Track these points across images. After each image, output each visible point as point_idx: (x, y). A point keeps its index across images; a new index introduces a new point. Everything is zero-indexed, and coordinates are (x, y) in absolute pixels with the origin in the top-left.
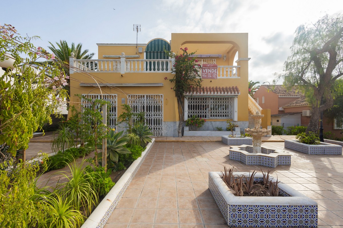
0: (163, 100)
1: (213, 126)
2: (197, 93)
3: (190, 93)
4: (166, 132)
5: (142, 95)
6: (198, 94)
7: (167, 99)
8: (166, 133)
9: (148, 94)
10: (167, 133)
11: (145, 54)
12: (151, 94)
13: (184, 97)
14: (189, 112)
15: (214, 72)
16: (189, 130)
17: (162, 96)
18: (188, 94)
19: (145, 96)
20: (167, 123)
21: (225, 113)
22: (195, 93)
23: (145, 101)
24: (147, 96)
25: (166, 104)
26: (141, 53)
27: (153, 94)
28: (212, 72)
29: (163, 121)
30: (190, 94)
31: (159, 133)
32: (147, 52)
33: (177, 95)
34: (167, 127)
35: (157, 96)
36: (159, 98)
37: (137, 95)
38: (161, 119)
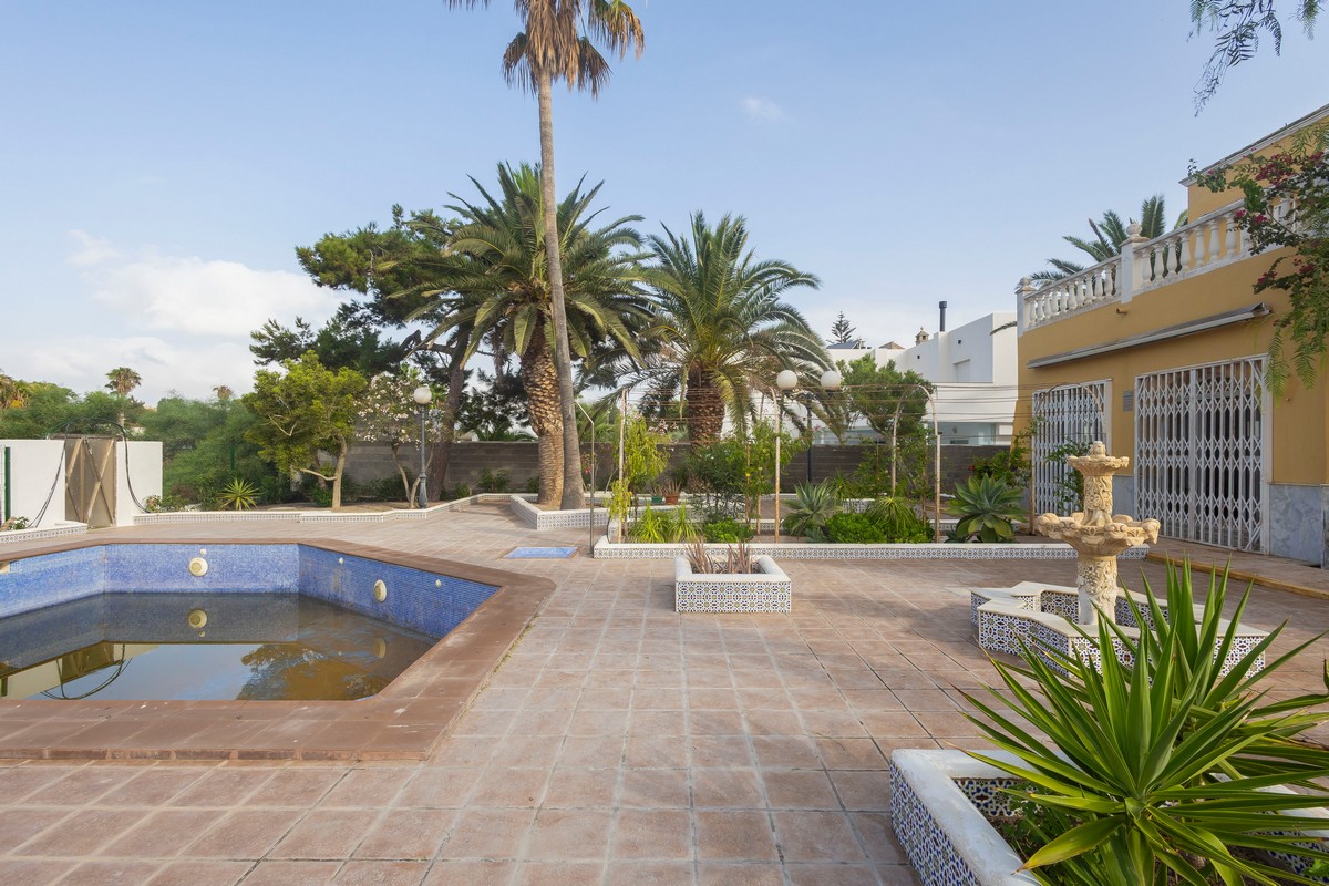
0: (1263, 382)
4: (1284, 534)
5: (1182, 369)
8: (1283, 540)
9: (1203, 364)
10: (1288, 539)
12: (1212, 364)
17: (1258, 363)
19: (1193, 375)
20: (1286, 491)
23: (1193, 394)
24: (1198, 373)
27: (1223, 362)
29: (1263, 478)
31: (1246, 534)
34: (1286, 511)
35: (1237, 365)
36: (1248, 375)
37: (1166, 372)
38: (1257, 473)
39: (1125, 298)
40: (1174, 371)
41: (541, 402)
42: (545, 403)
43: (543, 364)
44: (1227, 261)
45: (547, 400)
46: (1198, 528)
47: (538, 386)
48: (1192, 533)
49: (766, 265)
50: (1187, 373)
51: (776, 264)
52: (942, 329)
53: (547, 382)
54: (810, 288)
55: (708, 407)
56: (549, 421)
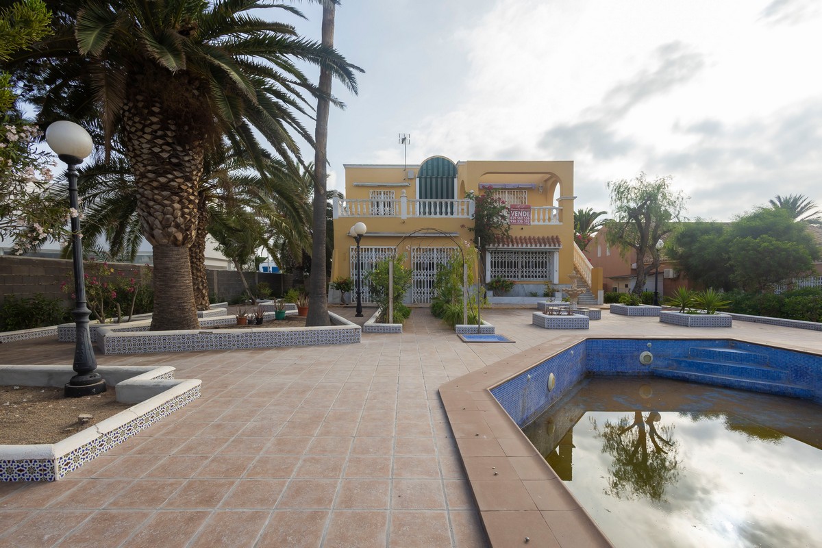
1: (524, 290)
3: (494, 245)
5: (431, 247)
6: (506, 246)
11: (418, 180)
12: (442, 247)
13: (486, 251)
14: (492, 272)
16: (494, 296)
18: (491, 246)
21: (541, 273)
22: (501, 245)
23: (435, 256)
24: (437, 249)
26: (411, 179)
27: (445, 247)
28: (524, 216)
32: (420, 178)
35: (450, 249)
36: (453, 252)
37: (424, 247)
39: (403, 218)
40: (428, 248)
50: (433, 249)
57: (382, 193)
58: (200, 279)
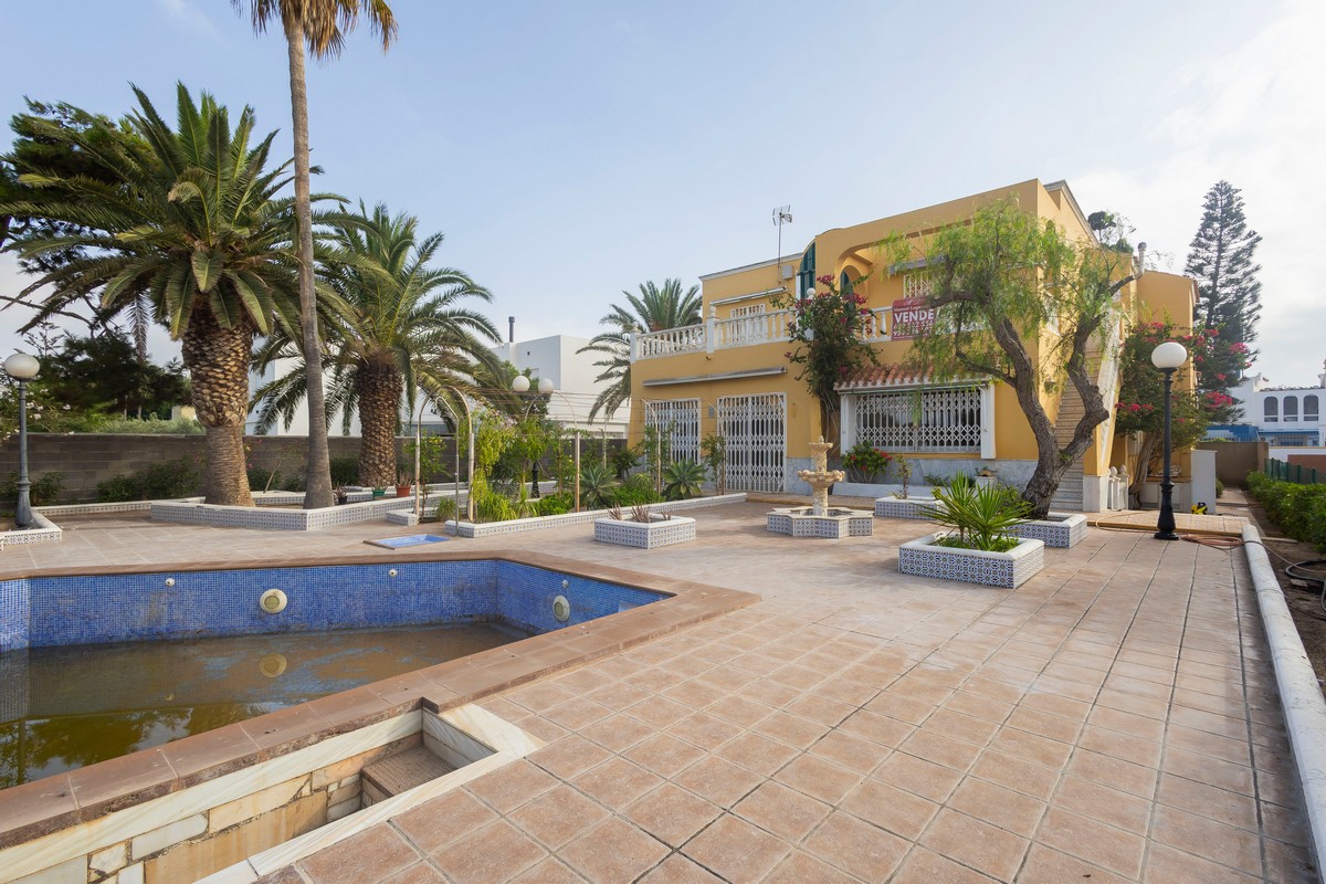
0: (785, 406)
1: (921, 472)
2: (865, 384)
3: (848, 384)
4: (793, 482)
5: (744, 396)
6: (870, 385)
7: (794, 404)
8: (792, 485)
9: (755, 395)
10: (795, 484)
11: (798, 279)
12: (759, 395)
13: (837, 397)
14: (859, 434)
15: (927, 319)
16: (850, 481)
17: (782, 396)
18: (843, 387)
19: (750, 399)
20: (792, 461)
21: (945, 435)
22: (861, 383)
23: (750, 411)
24: (753, 398)
25: (793, 415)
26: (788, 280)
27: (765, 394)
28: (921, 319)
29: (785, 455)
30: (851, 387)
31: (777, 485)
32: (802, 274)
33: (818, 392)
34: (794, 472)
35: (772, 396)
36: (777, 403)
37: (735, 397)
38: (782, 452)
39: (710, 351)
40: (740, 396)
41: (221, 386)
42: (228, 387)
43: (227, 340)
44: (765, 341)
45: (231, 384)
46: (753, 484)
47: (219, 366)
48: (750, 486)
49: (447, 272)
50: (747, 399)
51: (456, 273)
52: (511, 340)
53: (232, 363)
54: (484, 300)
55: (387, 400)
56: (232, 409)
57: (748, 310)
58: (378, 454)
